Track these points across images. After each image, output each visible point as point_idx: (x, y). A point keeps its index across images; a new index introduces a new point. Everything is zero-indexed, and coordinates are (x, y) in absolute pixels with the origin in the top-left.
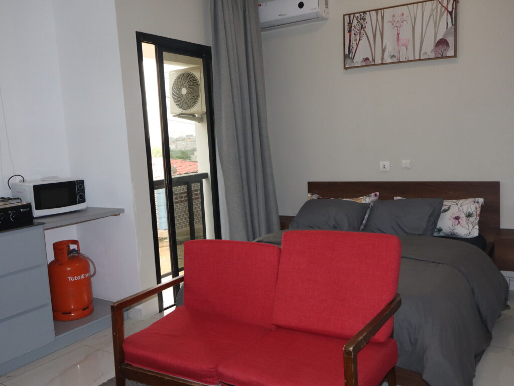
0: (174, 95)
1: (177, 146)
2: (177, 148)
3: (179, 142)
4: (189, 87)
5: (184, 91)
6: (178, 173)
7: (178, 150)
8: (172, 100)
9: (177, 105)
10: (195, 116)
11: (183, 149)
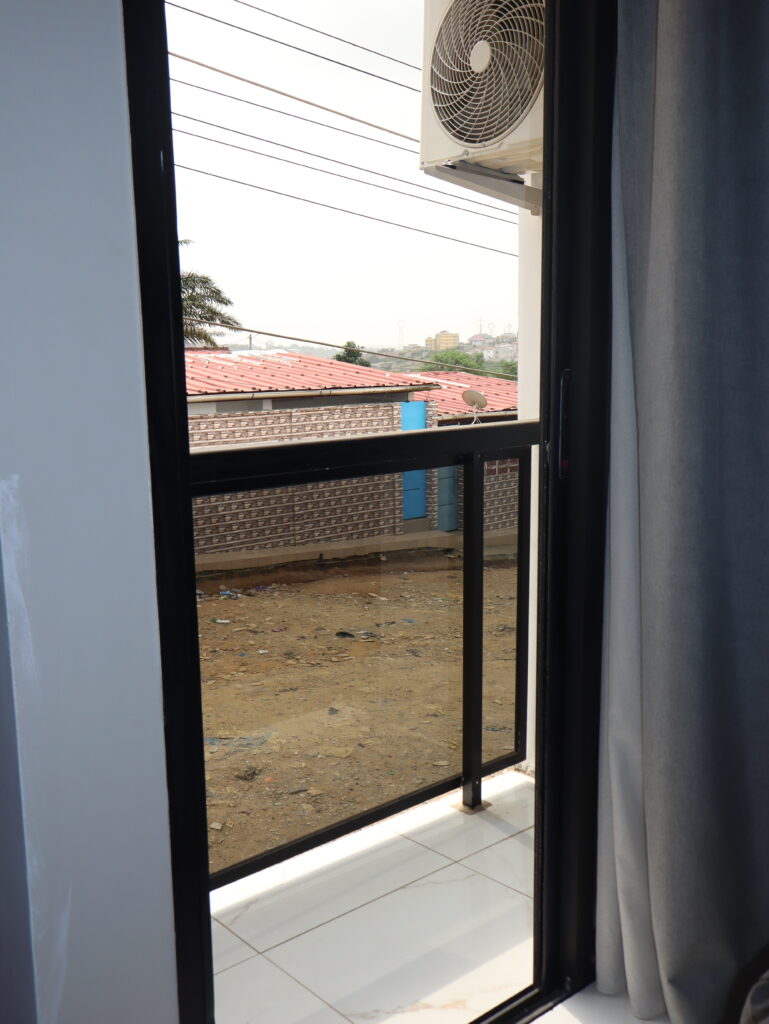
0: (444, 70)
1: (497, 352)
2: (497, 357)
3: (501, 346)
4: (505, 36)
5: (480, 57)
6: (487, 408)
7: (498, 360)
8: (431, 106)
9: (450, 125)
10: (521, 182)
11: (509, 360)
